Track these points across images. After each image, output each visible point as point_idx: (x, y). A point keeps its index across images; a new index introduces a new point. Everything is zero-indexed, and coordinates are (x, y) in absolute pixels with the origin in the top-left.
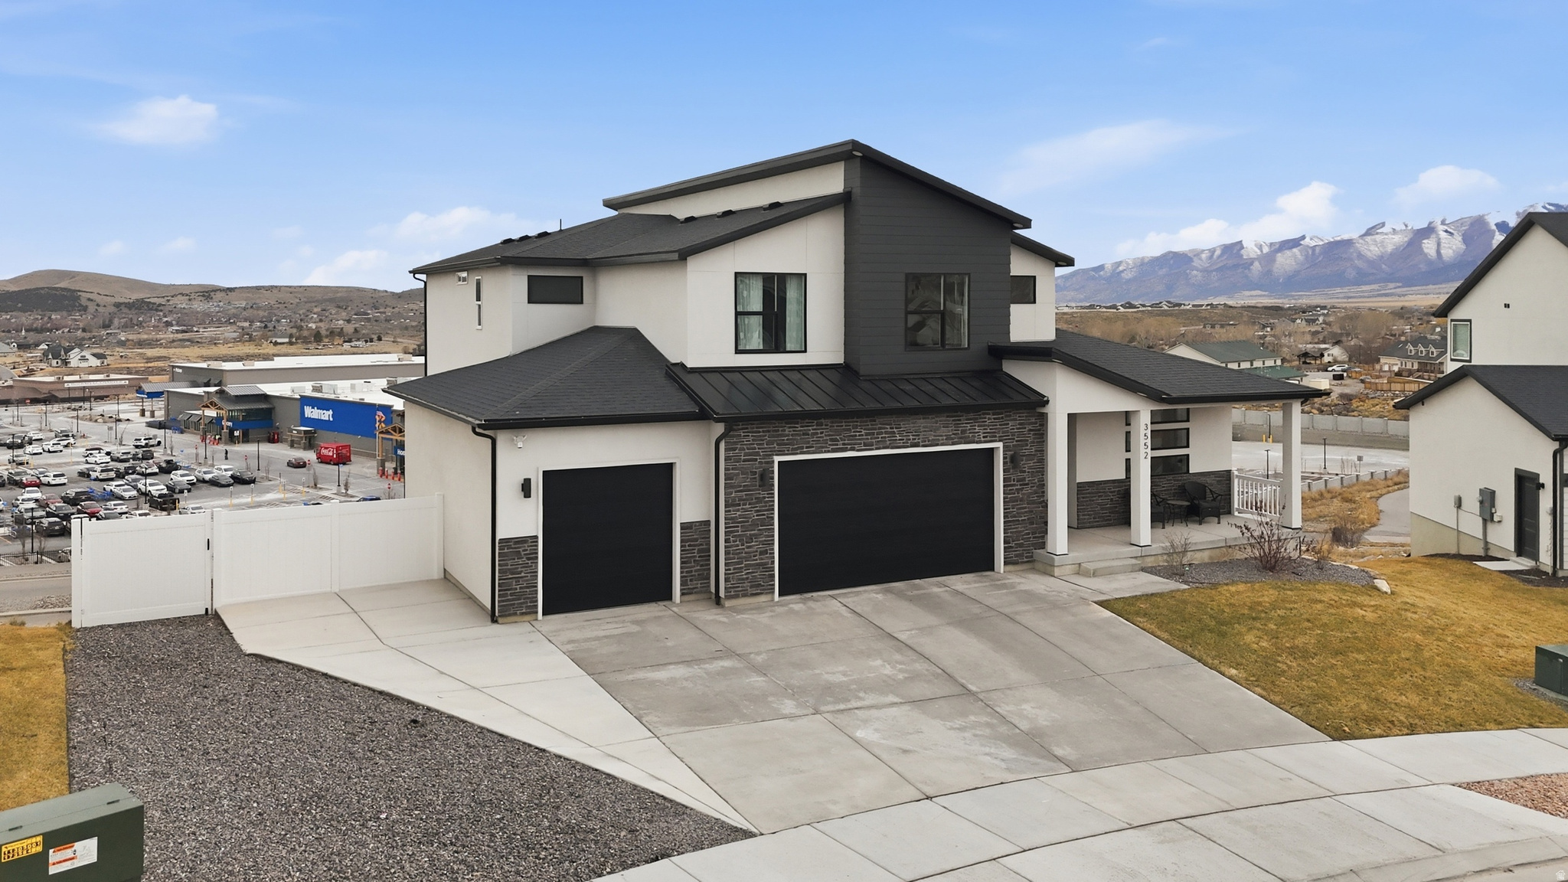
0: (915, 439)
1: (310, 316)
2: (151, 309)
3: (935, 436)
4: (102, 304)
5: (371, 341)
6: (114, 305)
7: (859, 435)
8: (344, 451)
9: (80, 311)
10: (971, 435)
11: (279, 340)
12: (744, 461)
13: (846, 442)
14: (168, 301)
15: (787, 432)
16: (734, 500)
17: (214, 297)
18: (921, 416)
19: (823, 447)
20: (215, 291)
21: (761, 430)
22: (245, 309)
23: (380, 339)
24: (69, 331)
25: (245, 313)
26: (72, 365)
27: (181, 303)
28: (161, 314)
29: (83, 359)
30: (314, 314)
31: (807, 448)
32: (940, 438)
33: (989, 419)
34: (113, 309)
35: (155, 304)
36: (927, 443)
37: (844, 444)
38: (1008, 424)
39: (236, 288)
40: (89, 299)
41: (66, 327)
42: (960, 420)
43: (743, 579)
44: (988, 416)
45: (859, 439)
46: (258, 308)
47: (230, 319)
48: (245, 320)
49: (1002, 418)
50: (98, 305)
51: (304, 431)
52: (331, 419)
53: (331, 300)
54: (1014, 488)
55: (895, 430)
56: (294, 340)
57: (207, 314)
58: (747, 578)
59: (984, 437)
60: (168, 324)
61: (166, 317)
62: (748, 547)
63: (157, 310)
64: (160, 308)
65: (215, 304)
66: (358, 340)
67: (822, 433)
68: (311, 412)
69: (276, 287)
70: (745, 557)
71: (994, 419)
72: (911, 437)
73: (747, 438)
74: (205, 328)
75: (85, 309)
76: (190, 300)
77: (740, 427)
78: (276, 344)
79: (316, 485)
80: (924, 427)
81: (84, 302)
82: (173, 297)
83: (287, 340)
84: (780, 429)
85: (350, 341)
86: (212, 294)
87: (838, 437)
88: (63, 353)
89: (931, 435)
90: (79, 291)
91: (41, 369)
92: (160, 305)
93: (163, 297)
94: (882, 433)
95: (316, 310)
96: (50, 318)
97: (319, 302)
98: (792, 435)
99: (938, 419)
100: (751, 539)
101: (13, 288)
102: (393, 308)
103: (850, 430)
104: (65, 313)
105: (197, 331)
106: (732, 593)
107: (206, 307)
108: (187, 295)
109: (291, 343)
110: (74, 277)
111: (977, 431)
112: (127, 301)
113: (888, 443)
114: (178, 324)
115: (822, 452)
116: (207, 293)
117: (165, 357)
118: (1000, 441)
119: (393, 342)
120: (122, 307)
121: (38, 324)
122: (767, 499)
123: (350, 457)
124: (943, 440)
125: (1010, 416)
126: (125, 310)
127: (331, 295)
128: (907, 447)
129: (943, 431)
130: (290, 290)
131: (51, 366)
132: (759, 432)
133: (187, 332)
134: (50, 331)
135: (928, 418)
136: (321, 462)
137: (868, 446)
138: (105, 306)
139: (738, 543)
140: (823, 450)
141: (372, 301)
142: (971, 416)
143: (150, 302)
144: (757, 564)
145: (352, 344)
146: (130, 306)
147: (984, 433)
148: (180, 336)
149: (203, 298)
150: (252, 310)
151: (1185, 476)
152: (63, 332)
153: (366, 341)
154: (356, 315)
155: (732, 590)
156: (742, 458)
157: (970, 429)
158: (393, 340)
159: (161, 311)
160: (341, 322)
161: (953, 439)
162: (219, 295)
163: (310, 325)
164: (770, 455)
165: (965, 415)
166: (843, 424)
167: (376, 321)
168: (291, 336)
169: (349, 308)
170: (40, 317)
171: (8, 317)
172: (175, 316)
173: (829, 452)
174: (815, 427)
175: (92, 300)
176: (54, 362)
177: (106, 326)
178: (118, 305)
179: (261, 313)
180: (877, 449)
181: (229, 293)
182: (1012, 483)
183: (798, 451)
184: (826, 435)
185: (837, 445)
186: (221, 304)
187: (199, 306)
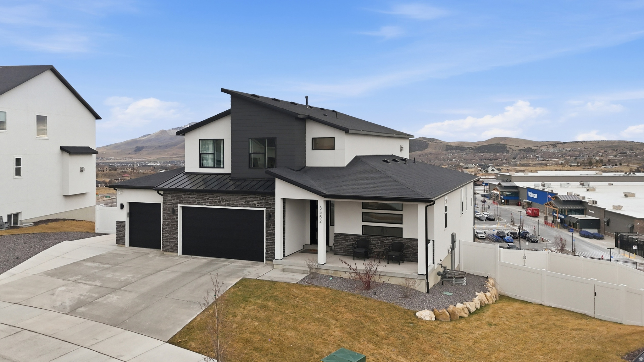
0: (228, 203)
1: (598, 154)
2: (532, 152)
3: (236, 203)
4: (514, 150)
5: (616, 165)
6: (519, 150)
7: (207, 200)
8: (536, 212)
9: (506, 152)
10: (252, 204)
11: (572, 164)
12: (169, 205)
13: (203, 202)
14: (539, 148)
15: (182, 196)
16: (165, 218)
17: (557, 146)
18: (231, 195)
19: (195, 203)
21: (174, 194)
22: (569, 151)
23: (621, 164)
24: (501, 160)
25: (569, 153)
27: (544, 149)
28: (536, 153)
30: (601, 153)
31: (189, 202)
32: (239, 204)
33: (260, 198)
34: (519, 152)
35: (534, 149)
36: (233, 205)
37: (202, 202)
38: (268, 201)
39: (567, 142)
40: (510, 148)
42: (247, 197)
43: (167, 246)
44: (259, 197)
45: (207, 201)
46: (575, 151)
47: (563, 155)
48: (569, 156)
49: (266, 198)
50: (513, 150)
51: (527, 202)
52: (537, 198)
53: (609, 147)
54: (271, 228)
55: (221, 199)
56: (579, 164)
57: (554, 153)
58: (169, 246)
59: (257, 205)
60: (538, 157)
61: (537, 154)
62: (170, 235)
63: (534, 152)
64: (535, 151)
65: (558, 149)
66: (609, 165)
67: (194, 197)
68: (531, 195)
69: (585, 141)
70: (169, 238)
71: (262, 198)
72: (227, 202)
73: (169, 197)
74: (551, 159)
75: (508, 151)
76: (548, 148)
77: (168, 193)
78: (571, 166)
80: (232, 199)
81: (508, 149)
82: (541, 146)
83: (576, 164)
84: (180, 195)
85: (605, 165)
86: (557, 145)
87: (200, 200)
88: (486, 168)
89: (235, 202)
90: (507, 145)
93: (537, 147)
94: (216, 200)
95: (601, 151)
96: (496, 155)
97: (603, 148)
98: (184, 197)
99: (238, 196)
100: (171, 232)
101: (485, 144)
102: (641, 150)
103: (204, 197)
104: (501, 154)
105: (547, 160)
106: (165, 250)
107: (554, 150)
108: (547, 146)
110: (506, 140)
111: (254, 202)
112: (523, 148)
113: (218, 203)
114: (541, 158)
115: (194, 205)
116: (555, 145)
118: (264, 208)
119: (627, 166)
120: (522, 151)
121: (491, 157)
122: (176, 219)
123: (539, 214)
124: (239, 205)
125: (269, 198)
127: (610, 144)
128: (225, 206)
129: (240, 201)
130: (591, 142)
132: (174, 195)
133: (543, 161)
134: (495, 160)
135: (234, 195)
136: (528, 215)
137: (211, 204)
138: (515, 150)
139: (167, 233)
140: (195, 204)
141: (630, 147)
142: (252, 196)
143: (532, 149)
144: (172, 241)
145: (606, 167)
146: (524, 150)
147: (257, 204)
148: (540, 162)
149: (553, 147)
150: (572, 151)
151: (399, 239)
152: (499, 160)
153: (613, 166)
154: (620, 153)
155: (165, 249)
156: (168, 204)
157: (251, 202)
159: (536, 152)
160: (612, 157)
161: (243, 205)
162: (560, 145)
163: (596, 158)
164: (177, 204)
165: (249, 195)
166: (202, 195)
167: (630, 156)
169: (618, 150)
170: (493, 155)
171: (482, 155)
172: (541, 154)
173: (196, 205)
174: (192, 195)
175: (511, 148)
176: (483, 171)
177: (514, 158)
179: (576, 153)
180: (214, 205)
181: (564, 145)
182: (270, 226)
183: (186, 203)
184: (196, 199)
185: (199, 202)
186: (560, 149)
187: (551, 150)
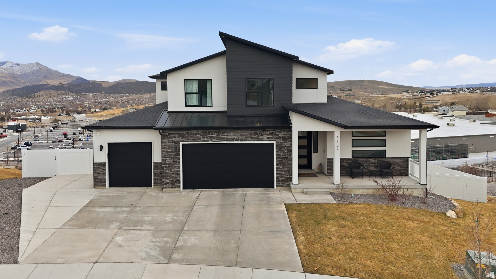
0: (237, 138)
3: (245, 137)
7: (214, 136)
10: (261, 138)
12: (169, 143)
13: (209, 138)
15: (185, 134)
16: (165, 156)
18: (240, 130)
19: (199, 140)
21: (175, 133)
31: (193, 139)
32: (248, 138)
33: (269, 132)
36: (242, 140)
38: (278, 134)
42: (256, 132)
43: (168, 182)
49: (275, 132)
54: (281, 158)
55: (228, 135)
58: (170, 182)
59: (267, 139)
62: (170, 172)
67: (199, 135)
70: (169, 175)
71: (272, 132)
72: (235, 138)
73: (170, 135)
77: (167, 131)
80: (241, 134)
84: (182, 133)
87: (205, 136)
89: (244, 137)
94: (223, 136)
98: (187, 135)
99: (247, 132)
100: (171, 169)
103: (210, 134)
106: (164, 187)
111: (264, 136)
113: (226, 139)
118: (274, 140)
122: (177, 156)
125: (279, 131)
128: (234, 141)
129: (249, 136)
135: (243, 131)
137: (218, 140)
139: (167, 170)
142: (262, 131)
144: (174, 178)
147: (267, 137)
155: (165, 185)
157: (260, 136)
161: (253, 139)
164: (178, 141)
165: (259, 130)
166: (207, 132)
173: (201, 141)
174: (196, 132)
180: (221, 141)
182: (280, 156)
183: (189, 141)
184: (200, 136)
185: (205, 139)
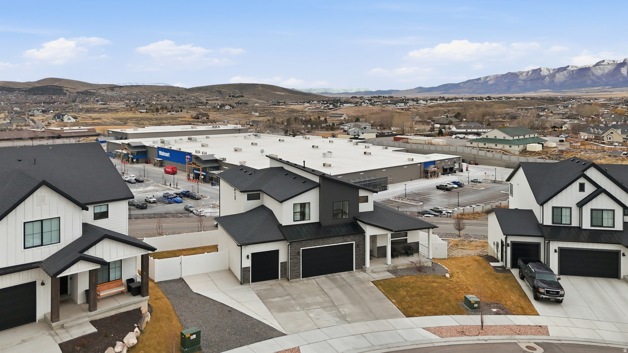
1: (153, 98)
2: (91, 95)
4: (72, 92)
5: (178, 112)
6: (77, 93)
8: (174, 169)
9: (63, 95)
11: (142, 111)
14: (97, 91)
17: (115, 89)
20: (115, 87)
22: (127, 95)
23: (181, 111)
24: (60, 104)
25: (127, 96)
26: (65, 121)
27: (102, 92)
28: (95, 96)
29: (69, 119)
30: (154, 97)
34: (77, 94)
35: (92, 92)
39: (123, 86)
40: (67, 90)
41: (59, 102)
46: (132, 95)
47: (121, 99)
48: (128, 100)
50: (71, 93)
51: (159, 160)
52: (169, 156)
53: (161, 92)
56: (148, 111)
57: (112, 97)
60: (98, 101)
61: (96, 98)
63: (93, 95)
64: (94, 94)
65: (115, 92)
66: (173, 111)
68: (161, 153)
69: (139, 86)
74: (112, 103)
75: (65, 94)
76: (106, 91)
78: (141, 112)
79: (165, 184)
81: (65, 92)
82: (99, 89)
83: (145, 111)
85: (170, 112)
86: (114, 88)
88: (61, 116)
90: (63, 87)
91: (53, 123)
92: (94, 93)
93: (95, 89)
95: (155, 95)
96: (52, 98)
97: (156, 92)
101: (37, 85)
102: (186, 95)
104: (58, 96)
105: (109, 104)
107: (112, 94)
108: (104, 89)
109: (147, 112)
110: (61, 81)
112: (81, 91)
114: (101, 101)
116: (112, 88)
117: (99, 118)
119: (187, 112)
120: (80, 94)
121: (48, 100)
123: (176, 171)
126: (81, 95)
127: (161, 90)
130: (145, 87)
131: (57, 122)
133: (105, 104)
134: (53, 103)
136: (166, 173)
138: (73, 93)
141: (177, 92)
143: (90, 92)
145: (171, 113)
146: (82, 93)
148: (103, 106)
149: (110, 90)
150: (130, 95)
152: (58, 104)
153: (176, 112)
154: (171, 98)
158: (186, 111)
159: (95, 95)
160: (165, 101)
162: (117, 89)
163: (153, 102)
167: (179, 101)
168: (147, 109)
169: (168, 95)
170: (48, 97)
171: (36, 97)
172: (100, 97)
175: (68, 91)
176: (58, 120)
177: (74, 101)
178: (78, 93)
179: (134, 97)
181: (121, 88)
186: (118, 92)
187: (109, 93)
